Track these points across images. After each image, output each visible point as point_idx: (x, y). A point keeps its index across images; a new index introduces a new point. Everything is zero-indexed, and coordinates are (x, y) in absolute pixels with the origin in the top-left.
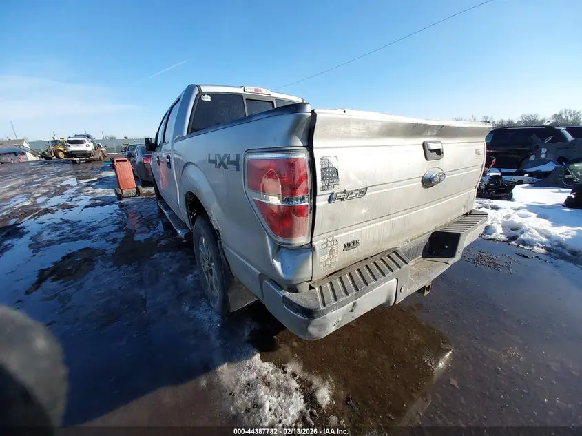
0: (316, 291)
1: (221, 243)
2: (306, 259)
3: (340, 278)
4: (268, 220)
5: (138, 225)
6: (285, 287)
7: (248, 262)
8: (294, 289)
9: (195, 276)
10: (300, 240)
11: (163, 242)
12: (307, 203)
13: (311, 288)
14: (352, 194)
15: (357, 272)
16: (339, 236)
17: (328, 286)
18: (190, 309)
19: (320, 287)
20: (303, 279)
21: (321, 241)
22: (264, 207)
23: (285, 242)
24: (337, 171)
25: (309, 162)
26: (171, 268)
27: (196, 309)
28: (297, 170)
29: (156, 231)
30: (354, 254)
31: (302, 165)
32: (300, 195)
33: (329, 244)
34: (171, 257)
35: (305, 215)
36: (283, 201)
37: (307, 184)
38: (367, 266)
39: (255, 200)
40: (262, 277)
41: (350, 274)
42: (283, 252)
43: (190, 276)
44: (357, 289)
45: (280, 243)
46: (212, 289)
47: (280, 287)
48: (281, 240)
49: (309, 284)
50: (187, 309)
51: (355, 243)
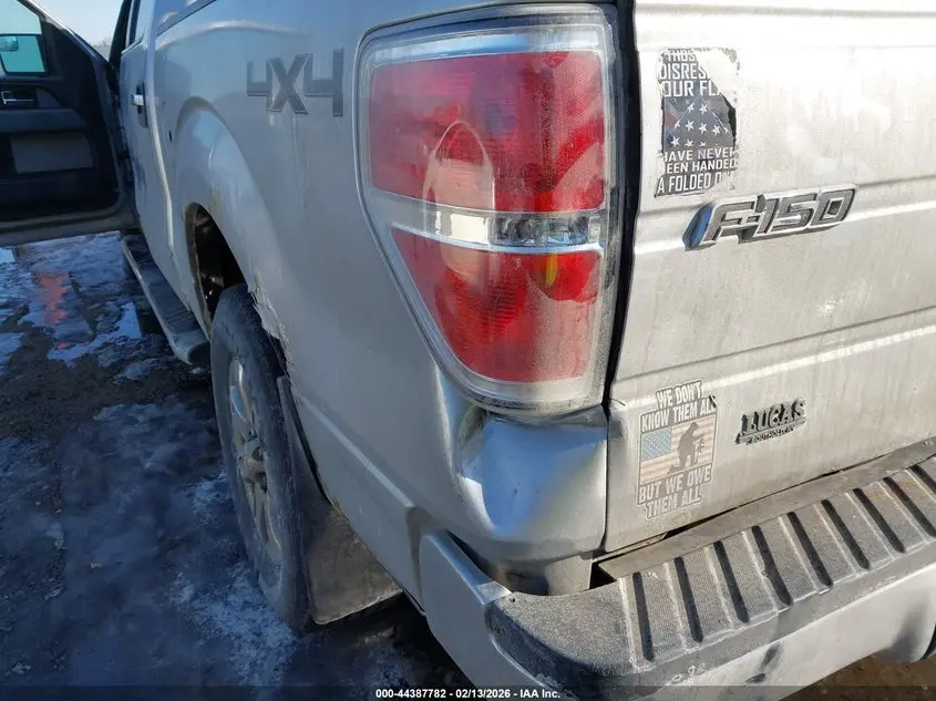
0: (618, 594)
1: (288, 385)
2: (585, 464)
3: (719, 547)
4: (442, 310)
5: (62, 314)
6: (501, 568)
7: (374, 462)
8: (533, 581)
9: (217, 487)
10: (564, 391)
11: (132, 372)
12: (595, 246)
13: (600, 578)
14: (789, 211)
15: (785, 527)
16: (723, 382)
17: (669, 574)
18: (195, 597)
19: (637, 577)
20: (571, 544)
21: (648, 401)
22: (425, 254)
23: (507, 395)
24: (732, 113)
25: (613, 70)
26: (148, 455)
27: (215, 599)
28: (560, 104)
29: (116, 335)
30: (779, 453)
31: (583, 80)
32: (568, 213)
33: (682, 413)
34: (153, 421)
35: (586, 292)
36: (501, 235)
37: (603, 161)
38: (827, 504)
39: (398, 234)
40: (417, 521)
41: (757, 531)
42: (498, 435)
43: (207, 485)
44: (784, 596)
45: (481, 399)
46: (266, 537)
47: (482, 568)
48: (487, 387)
49: (592, 561)
50: (187, 593)
51: (787, 414)
